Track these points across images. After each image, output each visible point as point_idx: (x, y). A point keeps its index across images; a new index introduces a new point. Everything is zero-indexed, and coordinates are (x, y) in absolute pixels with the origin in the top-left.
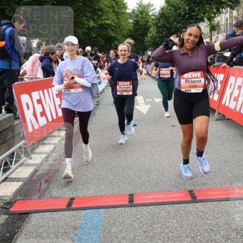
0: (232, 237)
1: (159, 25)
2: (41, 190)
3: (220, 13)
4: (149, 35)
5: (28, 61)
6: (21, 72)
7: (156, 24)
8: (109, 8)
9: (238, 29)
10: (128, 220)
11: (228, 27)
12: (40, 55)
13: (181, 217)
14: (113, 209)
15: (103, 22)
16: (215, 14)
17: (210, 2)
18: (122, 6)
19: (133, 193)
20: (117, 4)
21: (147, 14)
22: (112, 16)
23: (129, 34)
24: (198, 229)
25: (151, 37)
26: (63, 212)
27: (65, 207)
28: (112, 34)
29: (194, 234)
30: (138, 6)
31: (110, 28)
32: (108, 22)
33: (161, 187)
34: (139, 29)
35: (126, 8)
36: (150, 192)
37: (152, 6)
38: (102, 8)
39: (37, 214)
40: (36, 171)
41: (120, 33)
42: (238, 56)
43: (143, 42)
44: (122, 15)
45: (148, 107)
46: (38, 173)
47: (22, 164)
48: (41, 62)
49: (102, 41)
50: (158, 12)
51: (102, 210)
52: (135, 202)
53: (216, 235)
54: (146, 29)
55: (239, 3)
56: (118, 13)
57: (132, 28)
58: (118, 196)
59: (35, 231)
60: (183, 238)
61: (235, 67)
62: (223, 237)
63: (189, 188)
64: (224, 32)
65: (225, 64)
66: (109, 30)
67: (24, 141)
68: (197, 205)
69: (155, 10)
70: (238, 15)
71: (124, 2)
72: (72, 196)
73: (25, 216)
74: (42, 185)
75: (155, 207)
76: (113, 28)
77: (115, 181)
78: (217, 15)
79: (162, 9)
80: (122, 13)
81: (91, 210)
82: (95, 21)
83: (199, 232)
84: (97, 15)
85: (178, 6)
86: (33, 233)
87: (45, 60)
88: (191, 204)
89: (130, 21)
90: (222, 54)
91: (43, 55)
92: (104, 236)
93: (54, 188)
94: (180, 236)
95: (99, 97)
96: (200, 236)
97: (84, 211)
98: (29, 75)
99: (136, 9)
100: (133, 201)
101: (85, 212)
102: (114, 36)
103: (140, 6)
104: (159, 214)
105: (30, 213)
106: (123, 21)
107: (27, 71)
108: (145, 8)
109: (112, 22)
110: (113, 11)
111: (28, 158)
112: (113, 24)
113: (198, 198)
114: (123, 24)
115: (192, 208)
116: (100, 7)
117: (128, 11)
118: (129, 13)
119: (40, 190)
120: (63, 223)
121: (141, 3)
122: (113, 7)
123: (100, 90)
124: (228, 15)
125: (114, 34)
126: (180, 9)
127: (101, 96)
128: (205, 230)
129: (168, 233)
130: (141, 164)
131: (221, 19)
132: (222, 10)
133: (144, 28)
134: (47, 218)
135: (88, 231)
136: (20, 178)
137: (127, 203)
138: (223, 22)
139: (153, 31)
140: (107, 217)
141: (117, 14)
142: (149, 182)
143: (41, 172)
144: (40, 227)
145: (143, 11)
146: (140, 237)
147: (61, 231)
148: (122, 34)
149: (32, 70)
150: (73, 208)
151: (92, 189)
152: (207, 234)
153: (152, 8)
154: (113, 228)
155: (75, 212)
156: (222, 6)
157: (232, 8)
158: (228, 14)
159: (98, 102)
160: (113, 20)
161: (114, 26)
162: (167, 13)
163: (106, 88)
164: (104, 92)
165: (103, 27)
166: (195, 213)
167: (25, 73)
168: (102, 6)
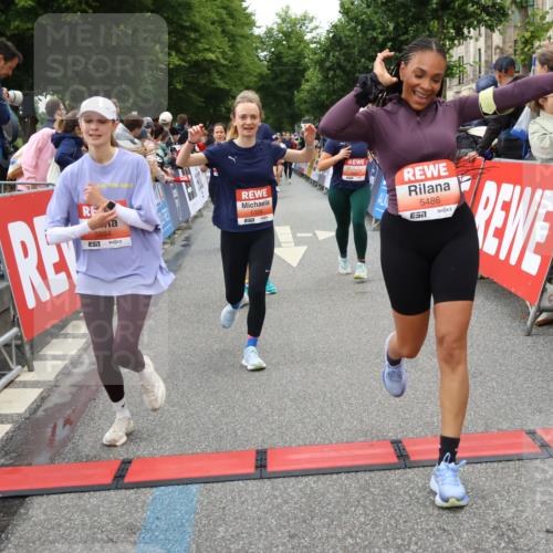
0: (487, 546)
1: (328, 64)
2: (56, 443)
3: (465, 38)
4: (305, 86)
5: (27, 145)
6: (11, 170)
7: (321, 63)
8: (213, 23)
9: (503, 74)
10: (254, 509)
11: (483, 69)
12: (54, 131)
13: (374, 500)
14: (220, 484)
15: (200, 57)
16: (452, 39)
17: (440, 13)
18: (243, 20)
19: (266, 446)
20: (231, 15)
21: (301, 39)
22: (220, 42)
23: (260, 84)
24: (412, 529)
25: (308, 91)
26: (104, 493)
27: (109, 481)
28: (221, 84)
29: (403, 540)
30: (279, 21)
31: (217, 71)
32: (211, 56)
33: (329, 434)
34: (282, 73)
35: (252, 24)
36: (305, 445)
37: (311, 20)
38: (199, 25)
39: (45, 499)
40: (42, 399)
41: (238, 83)
42: (503, 135)
43: (290, 102)
44: (242, 40)
45: (302, 249)
46: (49, 404)
47: (12, 381)
48: (56, 146)
49: (197, 100)
50: (325, 34)
51: (194, 488)
52: (269, 469)
53: (451, 541)
54: (298, 72)
55: (505, 15)
56: (233, 36)
57: (266, 71)
58: (230, 455)
59: (40, 539)
60: (377, 550)
61: (496, 159)
62: (468, 546)
63: (392, 436)
64: (473, 80)
65: (473, 154)
66: (215, 75)
67: (15, 330)
68: (410, 473)
69: (318, 31)
70: (504, 42)
71: (248, 11)
72: (126, 456)
73: (17, 502)
74: (58, 432)
75: (315, 478)
76: (223, 70)
77: (225, 420)
78: (456, 42)
79: (335, 26)
80: (242, 36)
81: (170, 488)
82: (182, 53)
83: (413, 535)
84: (186, 39)
85: (371, 21)
86: (34, 543)
87: (65, 142)
88: (397, 471)
89: (262, 54)
90: (465, 131)
91: (60, 132)
92: (198, 546)
93: (85, 437)
94: (371, 545)
95: (190, 228)
96: (416, 543)
97: (154, 489)
98: (28, 178)
99: (275, 27)
100: (265, 466)
101: (157, 491)
102: (227, 87)
103: (284, 21)
104: (323, 495)
105: (27, 496)
106: (244, 54)
107: (24, 167)
108: (295, 24)
109: (220, 56)
110: (223, 31)
111: (26, 368)
112: (222, 61)
113: (412, 458)
114: (246, 60)
115: (399, 480)
116: (193, 23)
117: (256, 32)
118: (259, 37)
119: (52, 440)
120: (105, 520)
121: (287, 12)
122: (222, 22)
123: (193, 212)
124: (481, 43)
125: (226, 83)
126: (374, 29)
127: (195, 226)
128: (427, 531)
129: (344, 538)
130: (284, 382)
131: (467, 52)
132: (469, 32)
133: (292, 71)
134: (67, 507)
135: (162, 537)
136: (7, 415)
137: (251, 470)
138: (470, 58)
139: (313, 79)
140: (205, 503)
141: (232, 38)
142: (303, 423)
143: (54, 400)
144: (53, 528)
145: (291, 32)
146: (281, 548)
147: (99, 536)
148: (243, 84)
149: (36, 166)
150: (130, 483)
151: (172, 440)
152: (432, 540)
153: (311, 26)
154: (220, 529)
155: (132, 491)
156: (467, 22)
157: (491, 28)
158: (482, 39)
159: (187, 239)
160: (223, 53)
161: (224, 66)
162: (346, 36)
163: (205, 207)
164: (202, 216)
165: (201, 67)
166: (405, 492)
167: (19, 173)
168: (197, 19)
